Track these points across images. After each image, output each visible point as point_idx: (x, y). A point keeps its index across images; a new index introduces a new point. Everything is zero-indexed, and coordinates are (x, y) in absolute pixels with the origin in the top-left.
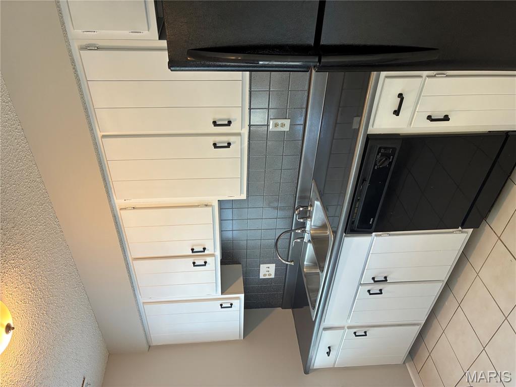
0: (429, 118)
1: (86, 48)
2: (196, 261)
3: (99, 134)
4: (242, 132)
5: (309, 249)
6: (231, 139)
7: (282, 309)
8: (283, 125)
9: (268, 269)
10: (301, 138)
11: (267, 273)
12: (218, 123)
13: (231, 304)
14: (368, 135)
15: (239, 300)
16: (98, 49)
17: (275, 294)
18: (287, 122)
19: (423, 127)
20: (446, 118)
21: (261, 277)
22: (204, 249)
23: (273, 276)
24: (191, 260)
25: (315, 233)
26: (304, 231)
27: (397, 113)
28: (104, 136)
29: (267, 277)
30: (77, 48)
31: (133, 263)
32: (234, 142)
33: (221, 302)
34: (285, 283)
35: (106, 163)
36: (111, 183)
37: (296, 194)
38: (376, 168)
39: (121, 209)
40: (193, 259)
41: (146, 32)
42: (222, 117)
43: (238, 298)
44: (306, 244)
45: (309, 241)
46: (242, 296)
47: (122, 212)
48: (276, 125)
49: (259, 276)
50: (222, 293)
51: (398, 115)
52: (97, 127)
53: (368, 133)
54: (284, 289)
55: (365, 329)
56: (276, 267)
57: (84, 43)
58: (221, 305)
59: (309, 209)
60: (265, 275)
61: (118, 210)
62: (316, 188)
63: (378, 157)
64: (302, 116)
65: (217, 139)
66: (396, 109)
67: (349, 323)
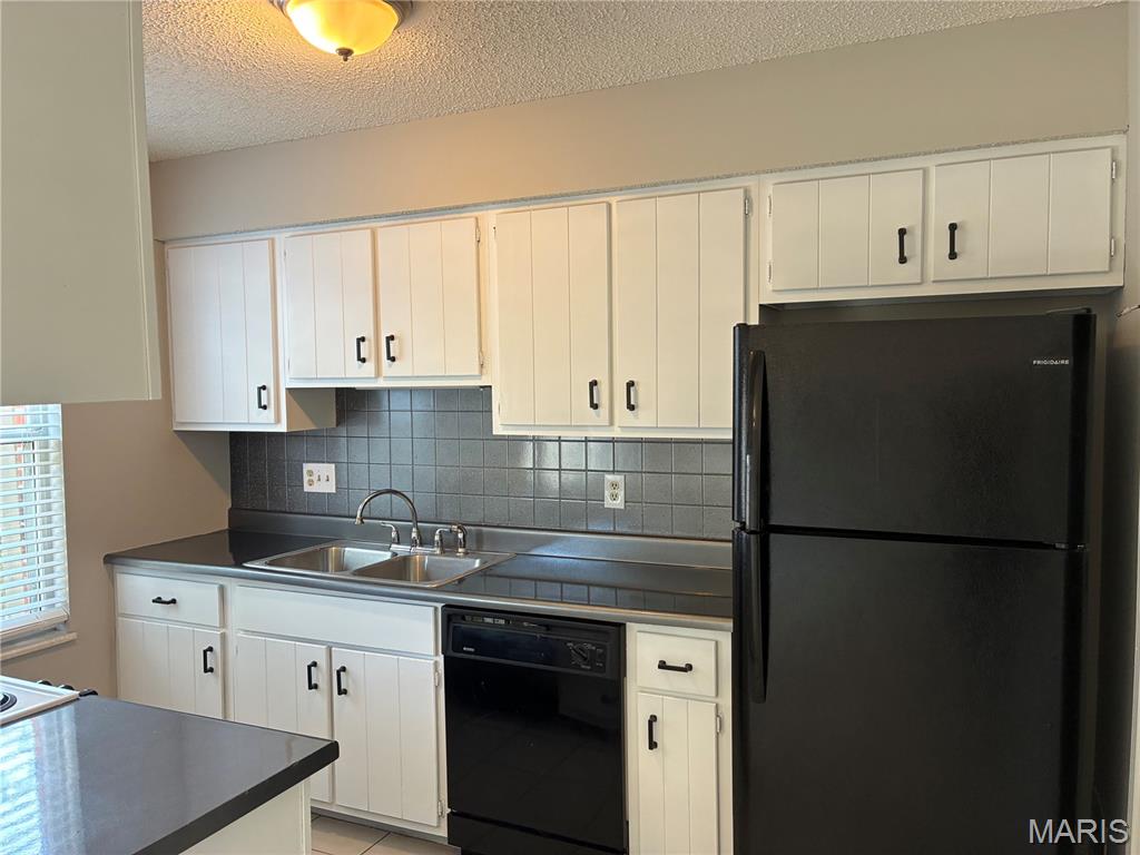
0: (653, 719)
1: (747, 199)
2: (366, 342)
3: (614, 200)
4: (616, 427)
5: (380, 555)
6: (604, 410)
7: (230, 511)
8: (614, 497)
9: (323, 478)
10: (591, 528)
11: (315, 478)
12: (632, 389)
13: (265, 407)
14: (625, 625)
15: (272, 422)
16: (746, 216)
17: (265, 494)
18: (619, 503)
19: (637, 709)
20: (652, 745)
21: (307, 467)
22: (393, 359)
23: (307, 488)
24: (368, 333)
25: (416, 563)
26: (413, 543)
27: (663, 665)
28: (609, 206)
29: (306, 478)
30: (746, 184)
31: (367, 228)
32: (598, 415)
33: (271, 386)
34: (291, 513)
35: (565, 204)
36: (527, 208)
37: (485, 526)
38: (569, 644)
39: (477, 219)
40: (372, 339)
41: (770, 287)
42: (642, 395)
43: (278, 420)
44: (388, 549)
45: (395, 554)
46: (282, 428)
47: (473, 221)
48: (615, 485)
49: (307, 462)
50: (289, 390)
51: (660, 667)
52: (624, 197)
53: (628, 624)
54: (275, 512)
55: (219, 670)
56: (328, 494)
57: (753, 195)
58: (264, 388)
59: (460, 550)
60: (310, 473)
61: (476, 214)
62: (501, 559)
63: (589, 646)
64: (629, 527)
65: (603, 388)
66: (668, 664)
67: (235, 635)
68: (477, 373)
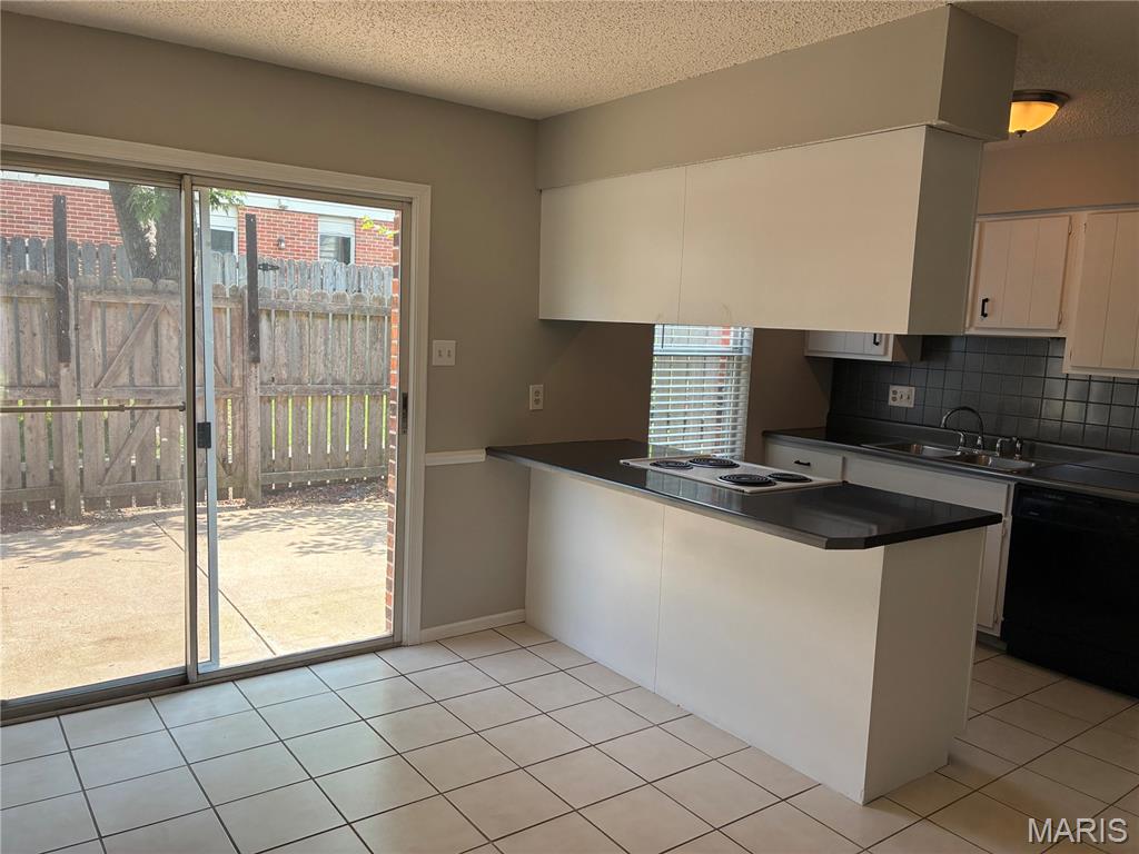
9: (905, 397)
11: (898, 396)
13: (878, 345)
15: (878, 353)
17: (856, 405)
21: (893, 388)
22: (986, 315)
23: (891, 402)
29: (891, 395)
39: (1071, 217)
46: (889, 359)
47: (1067, 218)
49: (894, 384)
56: (907, 408)
60: (895, 392)
68: (1055, 327)
